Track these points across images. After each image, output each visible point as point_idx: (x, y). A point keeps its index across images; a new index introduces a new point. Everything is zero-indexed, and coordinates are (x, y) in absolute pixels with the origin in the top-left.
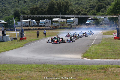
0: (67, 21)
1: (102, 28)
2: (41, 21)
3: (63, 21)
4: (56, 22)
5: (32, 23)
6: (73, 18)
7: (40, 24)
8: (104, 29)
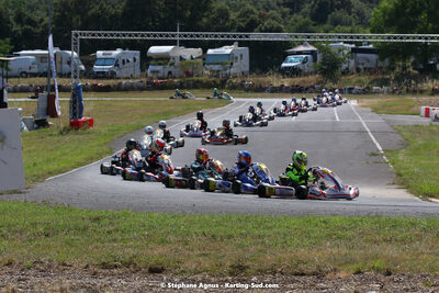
0: (204, 56)
1: (350, 89)
2: (100, 53)
3: (188, 58)
4: (164, 59)
5: (64, 61)
6: (230, 43)
7: (97, 68)
8: (358, 93)
